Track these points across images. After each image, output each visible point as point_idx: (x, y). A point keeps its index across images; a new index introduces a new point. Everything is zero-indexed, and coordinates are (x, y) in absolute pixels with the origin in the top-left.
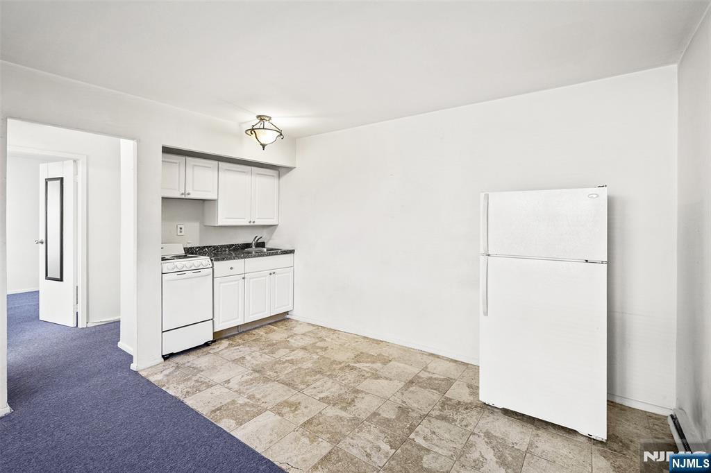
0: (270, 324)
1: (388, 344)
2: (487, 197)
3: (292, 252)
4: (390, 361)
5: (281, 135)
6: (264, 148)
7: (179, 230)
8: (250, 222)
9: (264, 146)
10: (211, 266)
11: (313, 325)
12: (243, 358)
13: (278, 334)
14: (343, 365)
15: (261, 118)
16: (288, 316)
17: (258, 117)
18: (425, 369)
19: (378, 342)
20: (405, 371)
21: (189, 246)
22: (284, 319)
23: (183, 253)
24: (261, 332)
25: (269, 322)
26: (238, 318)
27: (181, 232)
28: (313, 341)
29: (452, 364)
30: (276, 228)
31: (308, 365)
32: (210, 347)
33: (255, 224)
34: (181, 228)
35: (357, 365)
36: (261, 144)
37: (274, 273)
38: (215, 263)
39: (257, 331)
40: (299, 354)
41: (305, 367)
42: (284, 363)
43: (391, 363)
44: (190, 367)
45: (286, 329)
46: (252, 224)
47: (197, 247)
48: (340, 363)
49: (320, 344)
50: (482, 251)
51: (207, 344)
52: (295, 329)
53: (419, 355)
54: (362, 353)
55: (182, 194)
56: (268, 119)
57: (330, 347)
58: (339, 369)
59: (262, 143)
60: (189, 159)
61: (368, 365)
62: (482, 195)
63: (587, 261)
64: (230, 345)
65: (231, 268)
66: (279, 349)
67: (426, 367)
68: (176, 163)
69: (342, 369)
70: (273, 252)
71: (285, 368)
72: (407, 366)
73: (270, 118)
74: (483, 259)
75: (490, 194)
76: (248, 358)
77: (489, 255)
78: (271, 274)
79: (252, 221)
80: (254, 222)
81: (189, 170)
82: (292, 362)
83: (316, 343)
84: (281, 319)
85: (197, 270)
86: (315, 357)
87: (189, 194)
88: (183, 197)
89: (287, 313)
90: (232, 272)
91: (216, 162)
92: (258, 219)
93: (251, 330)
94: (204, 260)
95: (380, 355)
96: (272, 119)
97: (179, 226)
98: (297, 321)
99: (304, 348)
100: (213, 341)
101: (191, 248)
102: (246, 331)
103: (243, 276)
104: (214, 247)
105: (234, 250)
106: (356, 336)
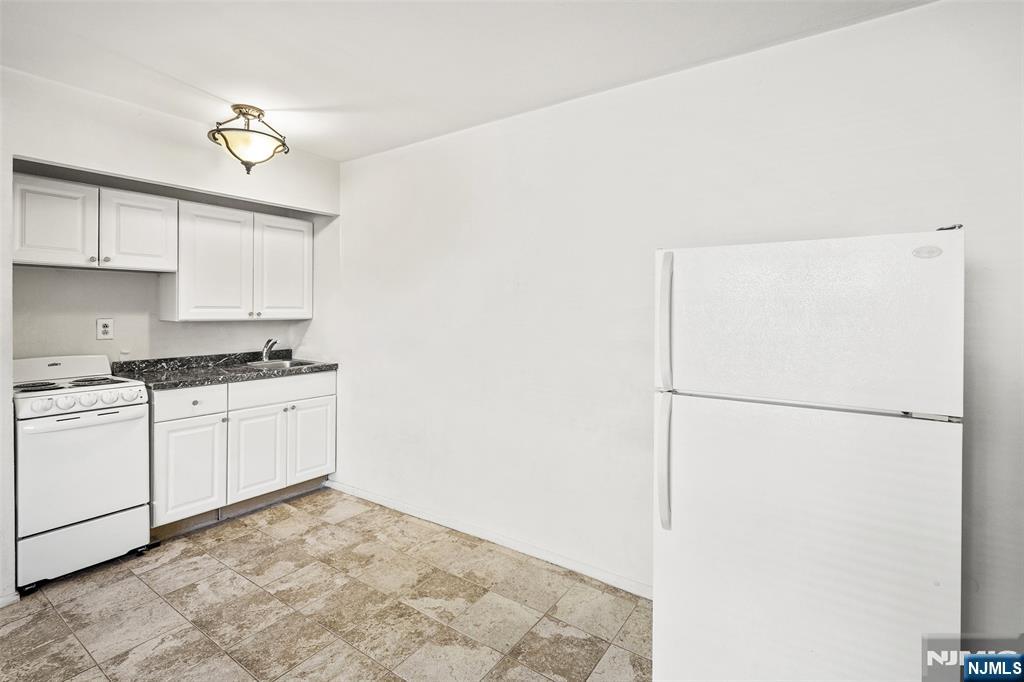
0: (286, 501)
1: (491, 547)
2: (670, 259)
3: (333, 367)
4: (486, 591)
5: (284, 145)
6: (248, 170)
7: (101, 329)
8: (251, 314)
9: (248, 166)
10: (146, 399)
11: (367, 503)
12: (193, 587)
13: (291, 525)
14: (387, 603)
15: (241, 110)
16: (327, 484)
17: (236, 107)
18: (550, 614)
19: (474, 542)
20: (511, 618)
21: (124, 359)
22: (319, 490)
23: (106, 372)
24: (261, 520)
25: (286, 496)
26: (212, 495)
27: (105, 333)
28: (354, 539)
29: (608, 597)
30: (309, 324)
31: (316, 605)
32: (144, 559)
33: (263, 317)
34: (105, 326)
35: (416, 604)
36: (243, 163)
37: (293, 408)
38: (156, 394)
39: (255, 517)
40: (313, 574)
41: (307, 611)
42: (271, 598)
43: (487, 596)
44: (66, 614)
45: (312, 513)
46: (255, 317)
47: (143, 362)
48: (384, 598)
49: (362, 549)
50: (659, 383)
51: (136, 553)
52: (329, 512)
53: (545, 574)
54: (435, 570)
55: (92, 259)
56: (257, 114)
57: (378, 556)
58: (375, 617)
59: (244, 159)
60: (106, 192)
61: (437, 603)
62: (659, 255)
63: (906, 414)
64: (186, 553)
65: (195, 403)
66: (277, 560)
67: (555, 608)
68: (76, 199)
69: (381, 616)
70: (301, 368)
71: (264, 614)
72: (516, 606)
73: (261, 113)
74: (660, 400)
75: (676, 252)
76: (203, 587)
77: (674, 392)
78: (286, 410)
79: (256, 312)
80: (259, 314)
81: (109, 215)
82: (285, 597)
83: (356, 545)
84: (314, 489)
85: (109, 409)
86: (340, 581)
87: (107, 260)
88: (95, 264)
89: (326, 477)
90: (198, 409)
91: (174, 202)
92: (268, 308)
93: (244, 515)
94: (135, 388)
95: (470, 575)
96: (265, 114)
97: (101, 322)
98: (341, 493)
99: (327, 560)
100: (149, 547)
101: (128, 363)
102: (234, 518)
103: (224, 415)
104: (181, 360)
105: (226, 365)
106: (437, 528)
